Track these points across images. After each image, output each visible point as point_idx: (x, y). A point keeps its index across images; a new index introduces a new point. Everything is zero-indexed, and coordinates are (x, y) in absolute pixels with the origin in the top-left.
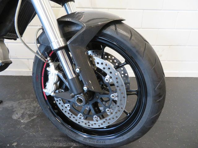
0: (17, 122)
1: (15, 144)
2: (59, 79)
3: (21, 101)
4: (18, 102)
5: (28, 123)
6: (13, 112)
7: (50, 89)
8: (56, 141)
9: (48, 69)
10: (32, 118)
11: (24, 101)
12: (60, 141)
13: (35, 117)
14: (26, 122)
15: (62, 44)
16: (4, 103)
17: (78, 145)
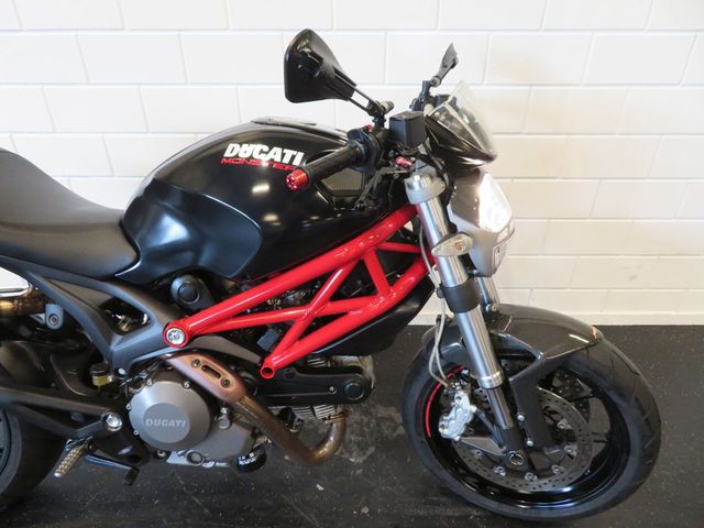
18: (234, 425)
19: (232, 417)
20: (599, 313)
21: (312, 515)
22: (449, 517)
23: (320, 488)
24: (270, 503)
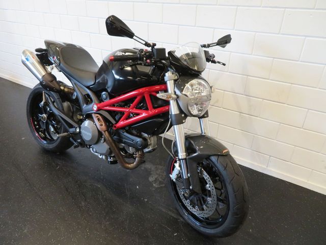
0: (151, 184)
1: (146, 200)
2: (180, 173)
3: (158, 166)
4: (155, 166)
5: (158, 188)
6: (151, 174)
7: (173, 176)
8: (170, 210)
9: (175, 164)
10: (161, 186)
11: (160, 167)
12: (173, 212)
13: (164, 185)
14: (156, 186)
15: (184, 157)
16: (146, 163)
17: (184, 221)
18: (105, 143)
19: (105, 140)
20: (306, 181)
21: (129, 193)
22: (171, 216)
23: (138, 187)
24: (120, 183)
